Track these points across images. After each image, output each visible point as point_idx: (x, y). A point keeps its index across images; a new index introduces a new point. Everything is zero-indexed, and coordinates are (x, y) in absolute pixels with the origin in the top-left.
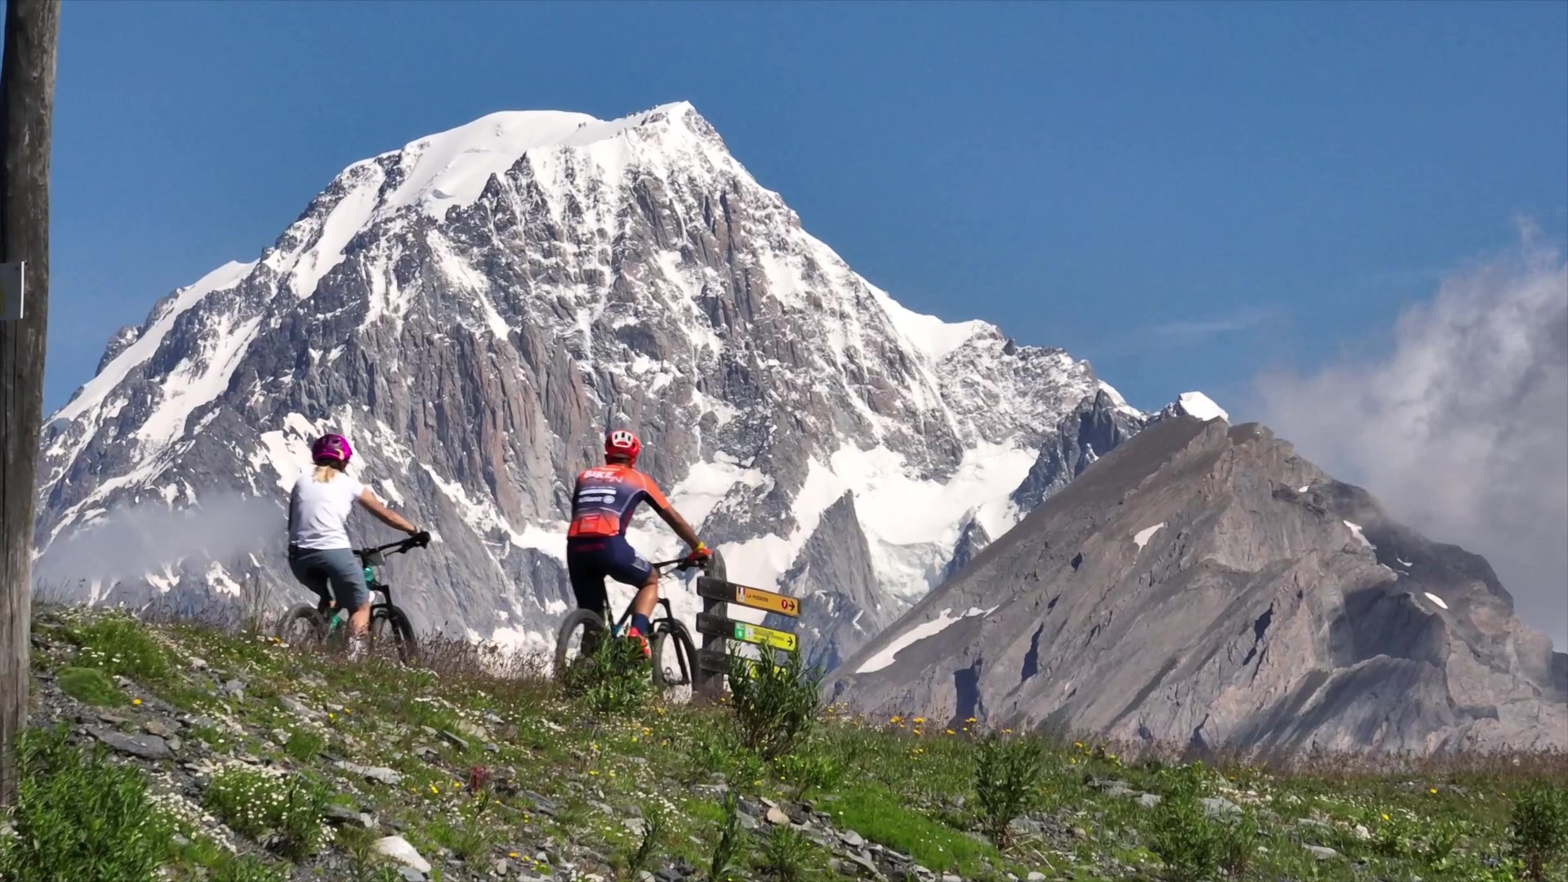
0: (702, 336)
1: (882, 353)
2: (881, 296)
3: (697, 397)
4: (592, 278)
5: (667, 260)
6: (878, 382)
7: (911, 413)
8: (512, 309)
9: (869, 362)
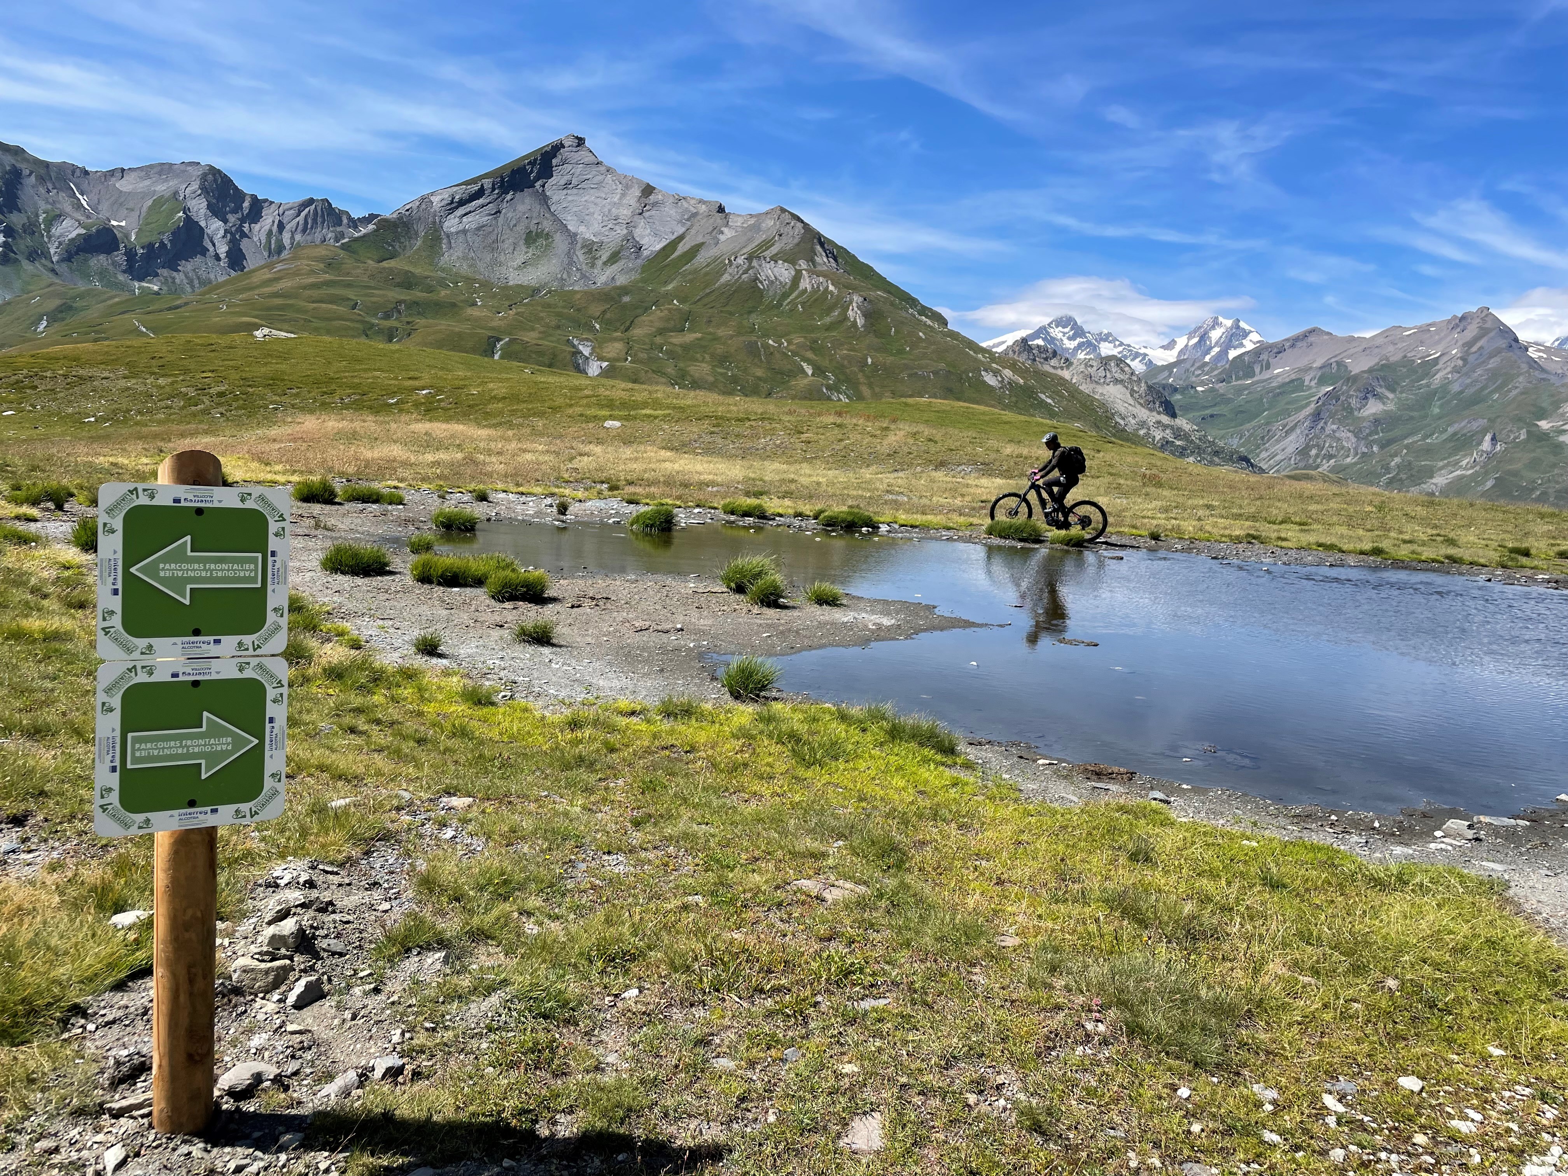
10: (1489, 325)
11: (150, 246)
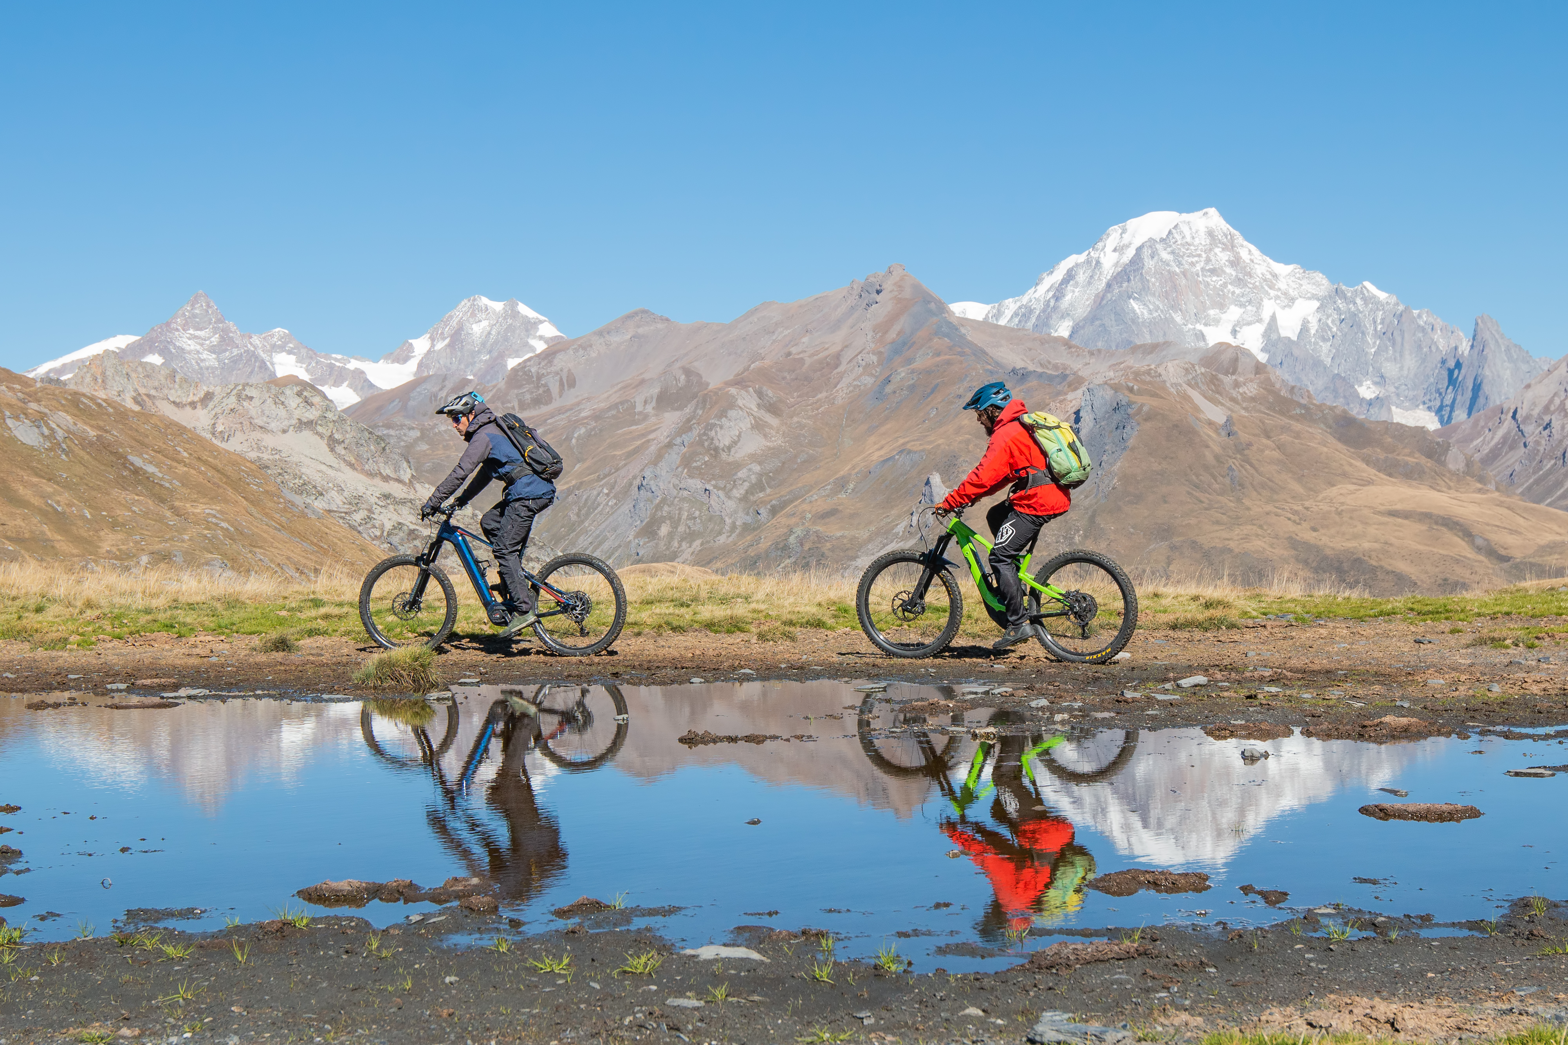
0: (1228, 270)
1: (1271, 273)
2: (1268, 258)
3: (1230, 287)
4: (1199, 256)
5: (1217, 250)
6: (1271, 282)
7: (1279, 289)
8: (1180, 264)
9: (1269, 276)
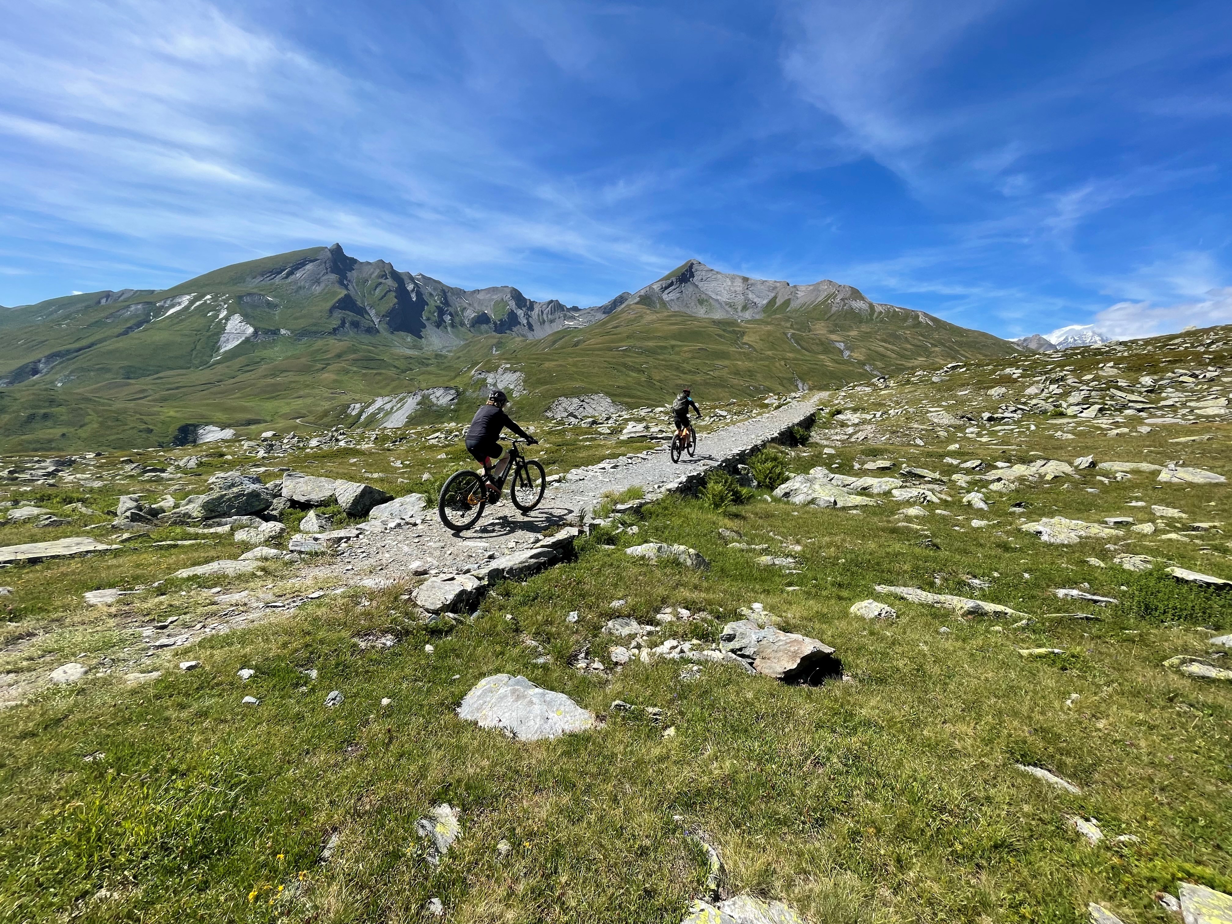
10: (1042, 342)
11: (501, 320)
